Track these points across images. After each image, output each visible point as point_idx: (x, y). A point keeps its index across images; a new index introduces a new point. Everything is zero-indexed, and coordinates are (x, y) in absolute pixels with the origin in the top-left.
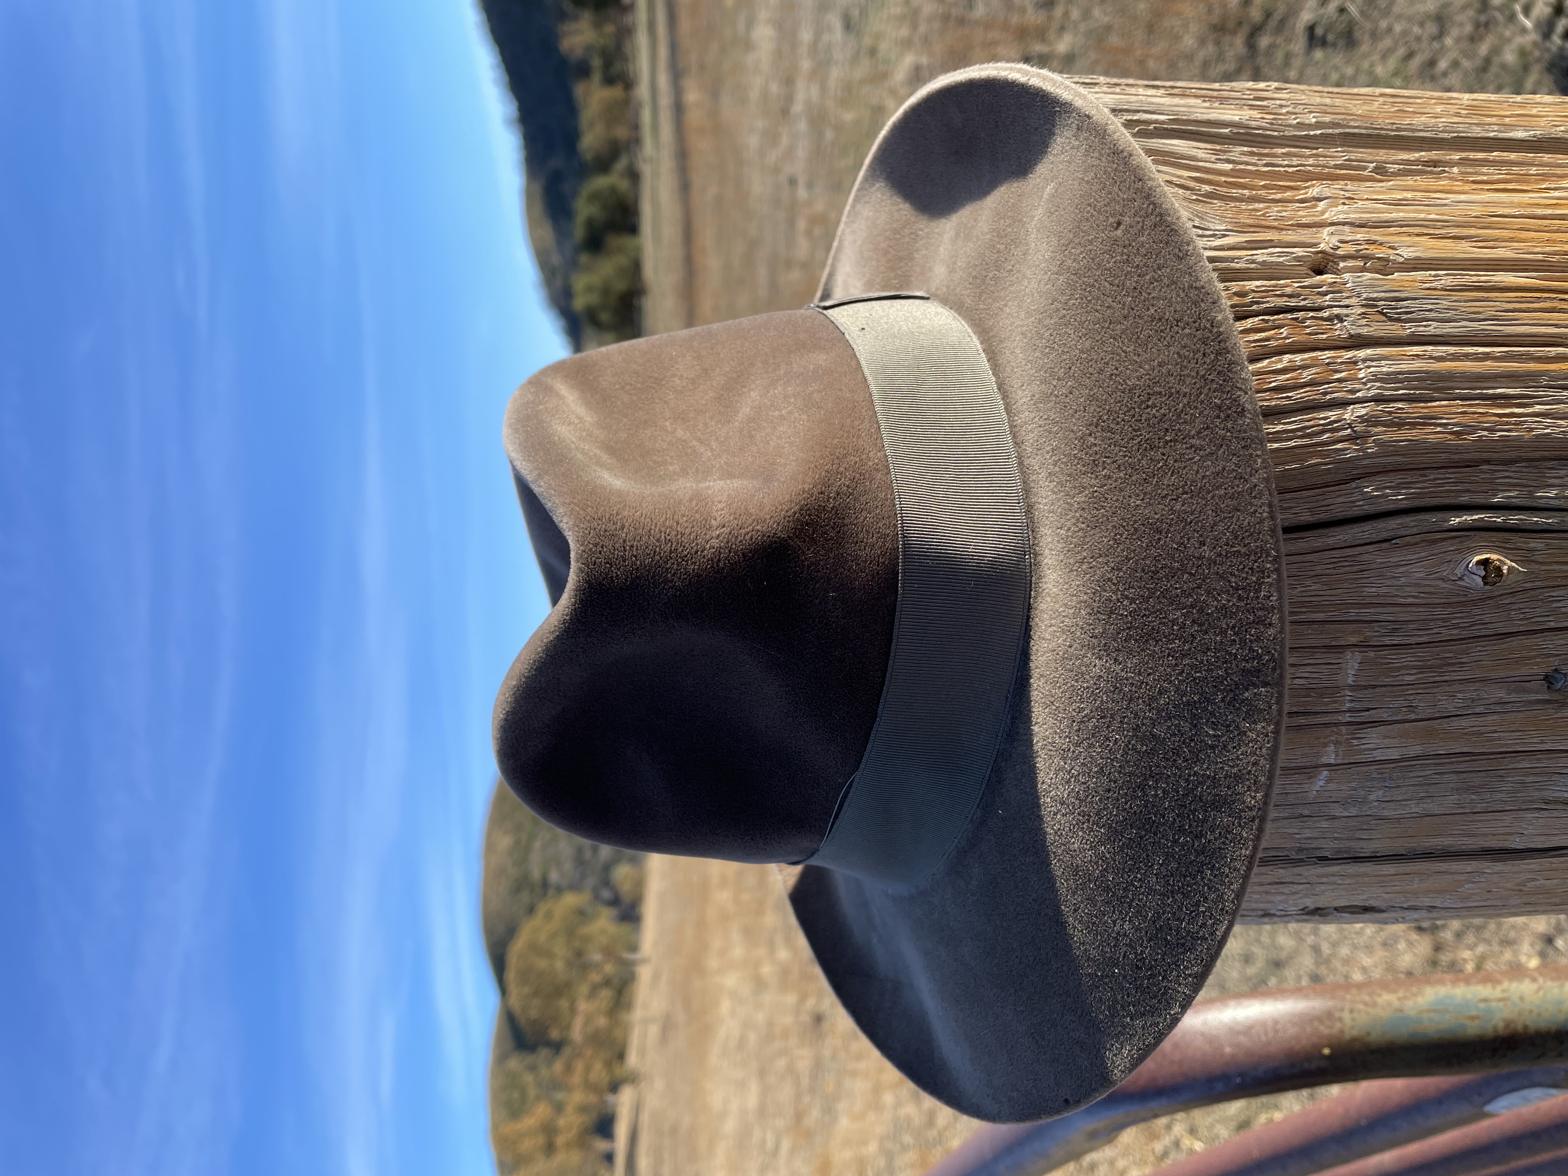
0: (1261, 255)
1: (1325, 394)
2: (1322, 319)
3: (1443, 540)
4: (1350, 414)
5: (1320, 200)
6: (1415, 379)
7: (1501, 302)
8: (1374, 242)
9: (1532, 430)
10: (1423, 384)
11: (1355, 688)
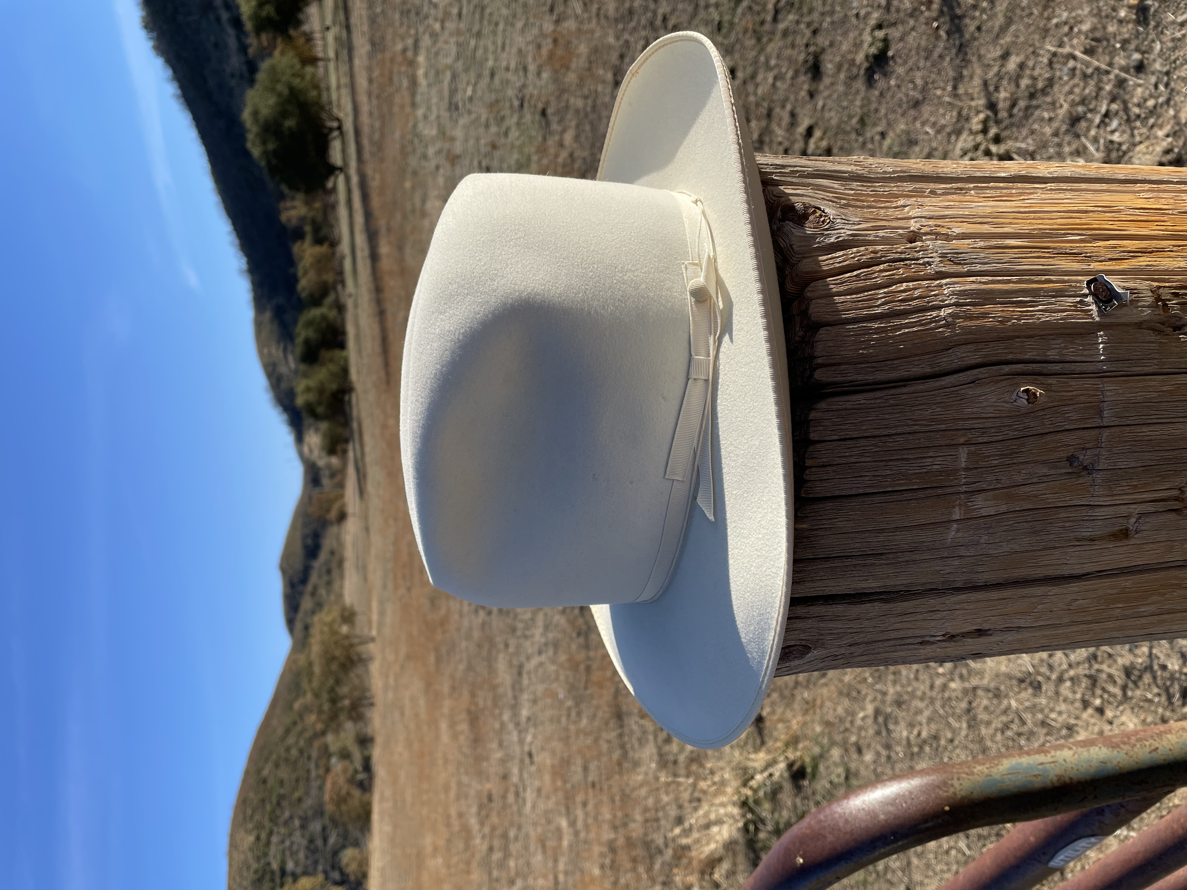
0: (881, 233)
1: (928, 302)
2: (919, 264)
3: (1002, 380)
4: (943, 313)
5: (905, 206)
6: (975, 294)
7: (1011, 254)
8: (939, 226)
9: (1039, 319)
10: (979, 296)
11: (966, 469)
